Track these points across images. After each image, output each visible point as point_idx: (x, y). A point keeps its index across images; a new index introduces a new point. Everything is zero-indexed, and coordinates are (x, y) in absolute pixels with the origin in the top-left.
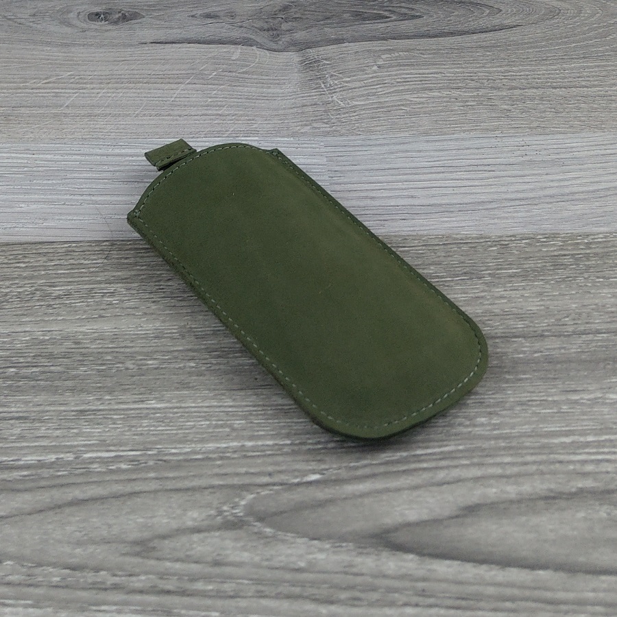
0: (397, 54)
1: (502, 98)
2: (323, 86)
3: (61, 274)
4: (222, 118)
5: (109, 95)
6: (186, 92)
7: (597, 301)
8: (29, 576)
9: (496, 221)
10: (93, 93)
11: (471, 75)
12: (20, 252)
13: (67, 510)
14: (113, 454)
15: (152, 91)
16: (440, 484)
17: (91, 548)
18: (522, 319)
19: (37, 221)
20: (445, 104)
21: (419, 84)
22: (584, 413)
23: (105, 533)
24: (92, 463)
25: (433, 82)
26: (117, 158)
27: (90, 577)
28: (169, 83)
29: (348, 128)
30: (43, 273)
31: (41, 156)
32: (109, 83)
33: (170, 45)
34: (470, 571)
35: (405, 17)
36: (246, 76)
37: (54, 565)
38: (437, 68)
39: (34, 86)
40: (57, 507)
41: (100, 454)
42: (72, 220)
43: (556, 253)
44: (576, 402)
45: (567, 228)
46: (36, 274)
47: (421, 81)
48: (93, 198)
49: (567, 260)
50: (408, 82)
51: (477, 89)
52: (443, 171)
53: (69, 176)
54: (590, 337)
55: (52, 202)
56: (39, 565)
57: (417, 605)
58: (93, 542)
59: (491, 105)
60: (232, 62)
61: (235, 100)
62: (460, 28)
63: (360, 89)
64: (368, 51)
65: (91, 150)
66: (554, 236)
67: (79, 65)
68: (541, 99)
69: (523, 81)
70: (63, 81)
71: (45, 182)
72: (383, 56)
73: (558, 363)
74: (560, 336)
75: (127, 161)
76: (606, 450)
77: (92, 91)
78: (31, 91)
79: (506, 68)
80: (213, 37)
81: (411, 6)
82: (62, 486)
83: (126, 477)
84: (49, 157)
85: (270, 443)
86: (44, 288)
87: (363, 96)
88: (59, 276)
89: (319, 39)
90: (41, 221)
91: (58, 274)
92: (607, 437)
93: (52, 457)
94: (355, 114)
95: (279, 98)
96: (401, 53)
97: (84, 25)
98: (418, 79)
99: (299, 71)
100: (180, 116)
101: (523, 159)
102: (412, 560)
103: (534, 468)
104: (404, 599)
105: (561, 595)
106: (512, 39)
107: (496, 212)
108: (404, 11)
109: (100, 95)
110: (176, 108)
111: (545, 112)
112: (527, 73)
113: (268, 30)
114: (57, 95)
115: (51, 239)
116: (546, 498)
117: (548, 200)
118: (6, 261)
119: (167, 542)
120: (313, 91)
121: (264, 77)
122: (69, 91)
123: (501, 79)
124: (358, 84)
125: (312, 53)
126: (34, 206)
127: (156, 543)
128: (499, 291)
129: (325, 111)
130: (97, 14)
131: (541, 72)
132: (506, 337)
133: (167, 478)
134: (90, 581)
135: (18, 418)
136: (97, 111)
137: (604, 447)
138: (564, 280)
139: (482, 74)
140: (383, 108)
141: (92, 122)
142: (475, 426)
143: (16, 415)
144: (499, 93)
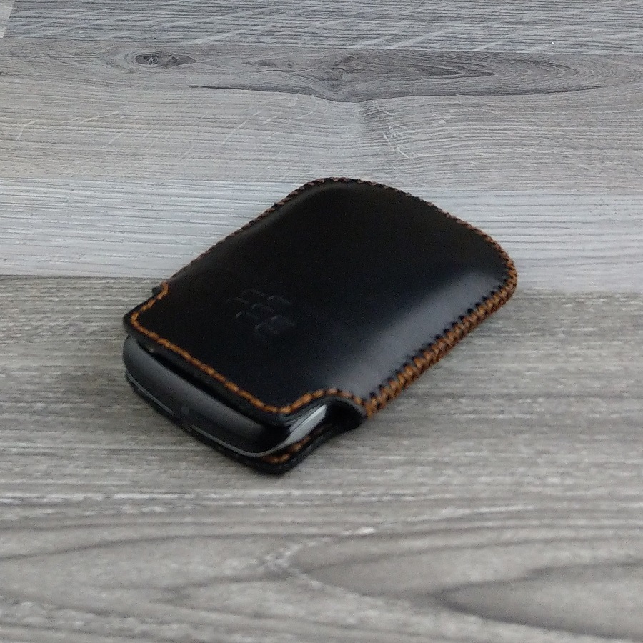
0: (466, 110)
1: (579, 157)
2: (385, 137)
3: (98, 310)
4: (276, 163)
5: (155, 135)
6: (239, 136)
8: (48, 618)
9: (571, 278)
10: (139, 133)
11: (546, 133)
12: (54, 286)
14: (147, 496)
15: (202, 134)
16: (507, 544)
19: (73, 256)
20: (517, 160)
21: (489, 140)
23: (135, 578)
24: (122, 504)
25: (504, 138)
26: (162, 198)
28: (220, 127)
29: (411, 179)
30: (78, 308)
31: (80, 192)
32: (156, 124)
33: (222, 90)
34: (539, 637)
35: (474, 73)
36: (303, 123)
37: (77, 608)
38: (508, 125)
39: (77, 123)
40: (83, 548)
41: (131, 496)
42: (111, 256)
43: (636, 314)
46: (70, 308)
47: (491, 137)
48: (134, 236)
50: (478, 137)
51: (552, 147)
52: (514, 225)
53: (109, 213)
55: (90, 238)
56: (61, 607)
58: (121, 586)
59: (567, 164)
60: (288, 109)
61: (291, 146)
62: (533, 86)
63: (426, 142)
64: (434, 105)
65: (135, 189)
66: (635, 296)
67: (124, 105)
68: (622, 159)
69: (602, 141)
70: (106, 120)
71: (84, 218)
72: (451, 111)
73: (638, 425)
74: (639, 397)
75: (171, 201)
77: (138, 131)
78: (72, 128)
79: (584, 128)
80: (269, 85)
81: (482, 63)
82: (90, 526)
83: (161, 520)
84: (89, 193)
85: (320, 492)
86: (77, 323)
87: (428, 148)
88: (95, 312)
89: (382, 91)
90: (77, 256)
91: (95, 310)
94: (418, 166)
95: (338, 147)
96: (470, 109)
97: (131, 66)
98: (488, 135)
99: (360, 122)
100: (231, 159)
101: (600, 218)
102: (473, 623)
103: (611, 532)
106: (590, 99)
107: (571, 269)
108: (474, 67)
109: (146, 135)
110: (227, 152)
111: (625, 172)
112: (606, 134)
113: (328, 80)
114: (100, 133)
115: (88, 274)
116: (624, 564)
117: (628, 259)
118: (38, 294)
120: (376, 141)
121: (322, 126)
122: (114, 130)
123: (578, 139)
124: (423, 137)
125: (375, 104)
126: (69, 241)
128: (574, 349)
129: (387, 162)
130: (146, 57)
131: (622, 134)
132: (582, 397)
133: (204, 524)
134: (116, 627)
135: (44, 454)
136: (142, 151)
139: (557, 133)
140: (449, 161)
141: (136, 162)
142: (546, 485)
143: (44, 451)
144: (576, 153)
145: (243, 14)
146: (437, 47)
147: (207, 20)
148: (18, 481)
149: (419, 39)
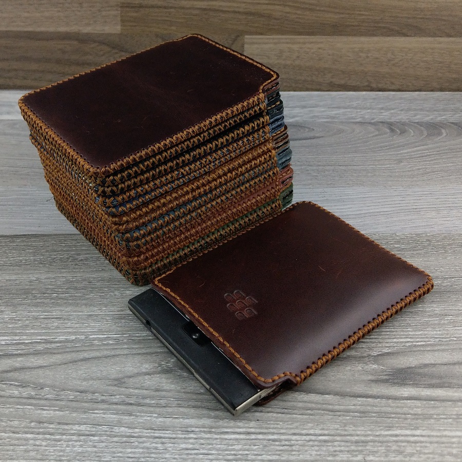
8: (57, 395)
13: (80, 363)
14: (105, 336)
17: (91, 382)
23: (99, 375)
27: (90, 396)
37: (71, 390)
41: (98, 336)
56: (63, 390)
58: (92, 379)
83: (112, 347)
93: (73, 337)
105: (337, 407)
119: (131, 379)
127: (125, 380)
133: (133, 348)
134: (89, 398)
148: (44, 331)
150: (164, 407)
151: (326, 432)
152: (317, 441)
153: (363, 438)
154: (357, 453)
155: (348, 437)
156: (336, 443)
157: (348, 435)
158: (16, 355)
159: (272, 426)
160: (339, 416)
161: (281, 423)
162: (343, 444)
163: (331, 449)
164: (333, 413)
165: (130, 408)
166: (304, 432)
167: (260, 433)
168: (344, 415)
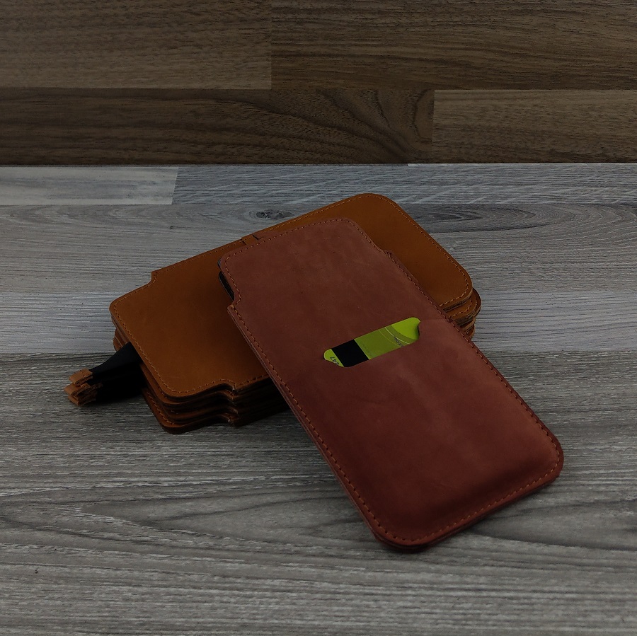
0: (466, 241)
1: (538, 268)
7: (604, 392)
8: (240, 545)
11: (517, 254)
13: (263, 509)
14: (291, 477)
17: (280, 531)
18: (555, 402)
20: (499, 272)
21: (481, 259)
22: (597, 457)
23: (288, 522)
24: (276, 482)
25: (491, 258)
27: (281, 547)
34: (526, 547)
35: (471, 218)
37: (257, 540)
38: (493, 250)
40: (256, 507)
41: (281, 477)
43: (577, 363)
44: (592, 450)
45: (583, 348)
47: (483, 257)
49: (584, 367)
50: (474, 258)
51: (521, 263)
54: (601, 412)
56: (247, 539)
57: (492, 566)
58: (281, 527)
59: (530, 273)
64: (446, 238)
66: (575, 352)
68: (564, 270)
69: (551, 258)
72: (456, 242)
73: (580, 427)
74: (580, 412)
76: (613, 478)
79: (540, 250)
81: (474, 211)
82: (259, 494)
83: (300, 490)
92: (614, 471)
93: (251, 478)
96: (469, 240)
97: (254, 220)
98: (481, 256)
101: (553, 306)
102: (488, 540)
103: (566, 488)
104: (485, 562)
105: (585, 561)
106: (543, 232)
107: (536, 338)
108: (469, 214)
111: (567, 277)
116: (574, 505)
117: (570, 331)
119: (329, 527)
127: (321, 528)
128: (540, 385)
130: (262, 213)
132: (545, 412)
133: (326, 491)
134: (280, 549)
135: (228, 455)
137: (611, 476)
138: (583, 379)
139: (524, 254)
143: (226, 453)
144: (536, 266)
145: (321, 184)
146: (445, 201)
147: (299, 188)
148: (213, 471)
149: (434, 197)
150: (372, 559)
151: (574, 589)
152: (563, 599)
153: (620, 597)
154: (614, 613)
155: (602, 596)
156: (587, 602)
157: (600, 593)
158: (183, 498)
159: (507, 582)
160: (589, 571)
161: (517, 579)
162: (595, 602)
163: (582, 608)
164: (580, 568)
165: (331, 561)
166: (546, 589)
167: (493, 590)
168: (594, 570)
